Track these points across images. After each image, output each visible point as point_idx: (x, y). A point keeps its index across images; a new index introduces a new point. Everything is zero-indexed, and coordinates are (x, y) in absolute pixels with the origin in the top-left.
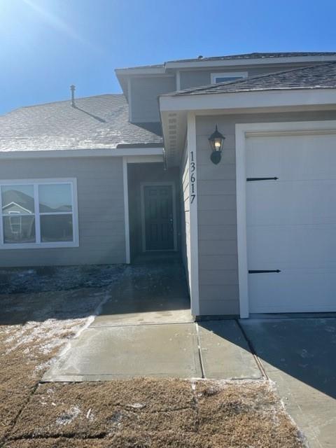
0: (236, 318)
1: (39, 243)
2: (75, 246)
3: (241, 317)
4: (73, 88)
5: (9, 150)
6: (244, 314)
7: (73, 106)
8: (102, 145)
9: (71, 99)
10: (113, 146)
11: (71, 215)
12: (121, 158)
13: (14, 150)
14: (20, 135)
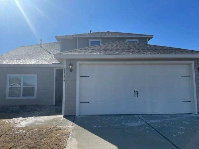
0: (75, 116)
1: (21, 97)
2: (35, 98)
3: (77, 115)
4: (41, 40)
5: (13, 64)
6: (77, 114)
7: (41, 47)
8: (47, 63)
9: (40, 44)
10: (51, 63)
11: (34, 87)
12: (54, 67)
13: (15, 64)
14: (18, 58)
